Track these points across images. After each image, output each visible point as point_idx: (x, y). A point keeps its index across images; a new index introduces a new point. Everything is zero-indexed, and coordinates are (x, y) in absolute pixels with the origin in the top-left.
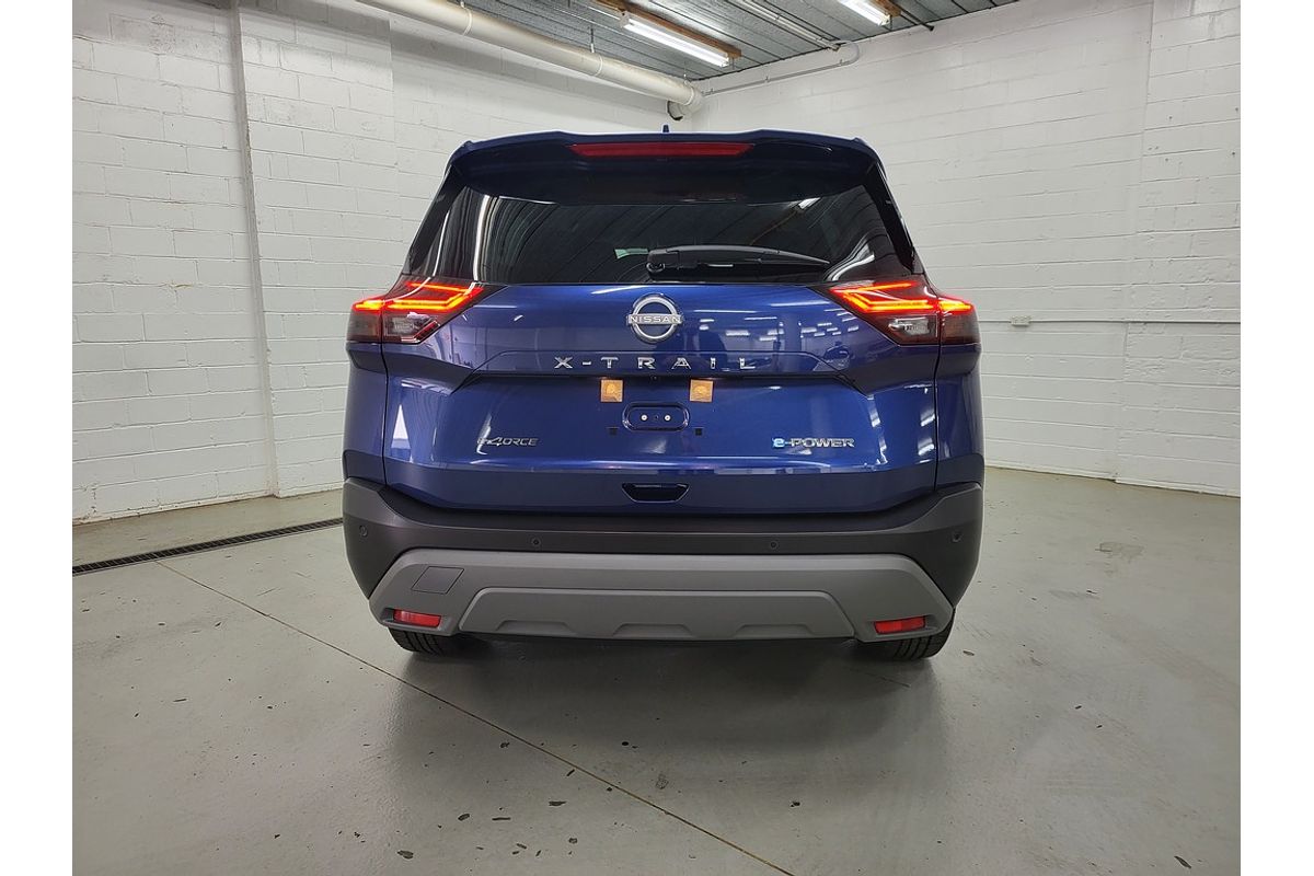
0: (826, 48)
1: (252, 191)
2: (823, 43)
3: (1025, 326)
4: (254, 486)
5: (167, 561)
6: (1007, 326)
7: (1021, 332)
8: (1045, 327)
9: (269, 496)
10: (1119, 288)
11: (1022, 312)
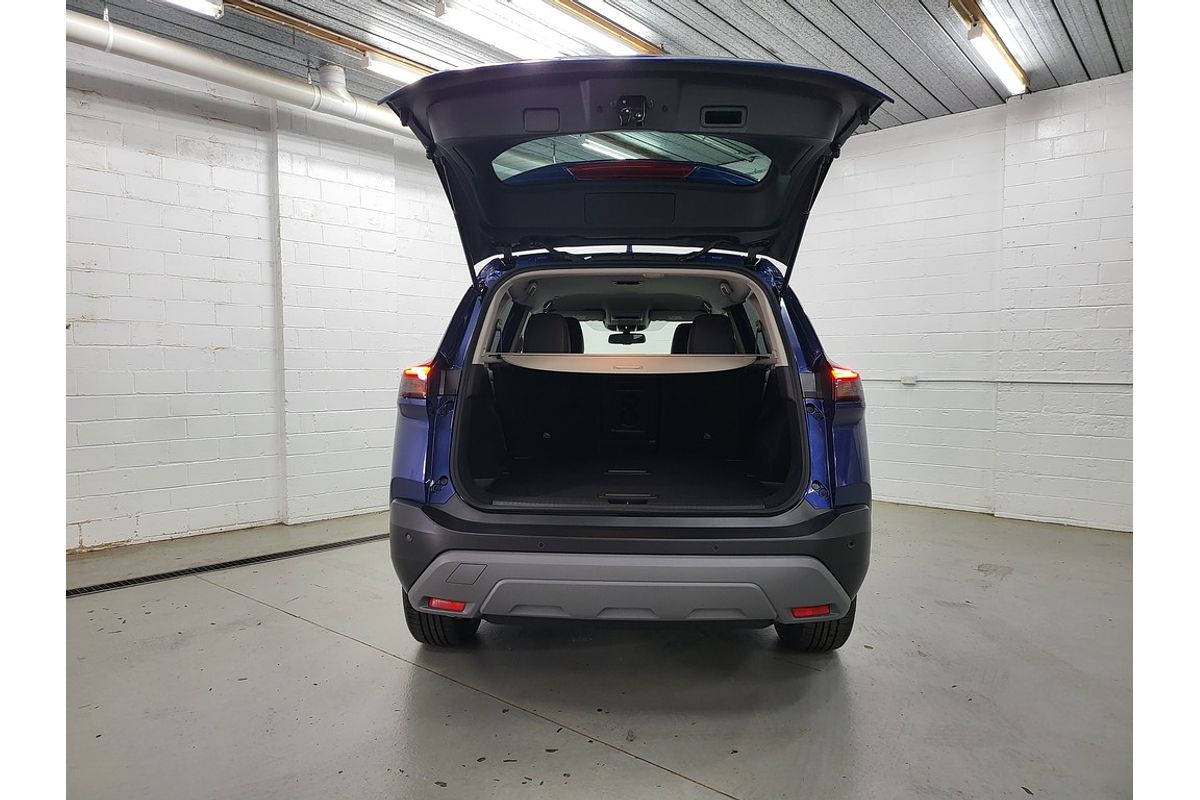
0: (743, 160)
1: (280, 273)
2: (741, 156)
3: (914, 384)
4: (268, 516)
5: (204, 575)
6: (898, 384)
7: (910, 389)
8: (929, 385)
9: (279, 524)
10: (989, 354)
11: (910, 374)
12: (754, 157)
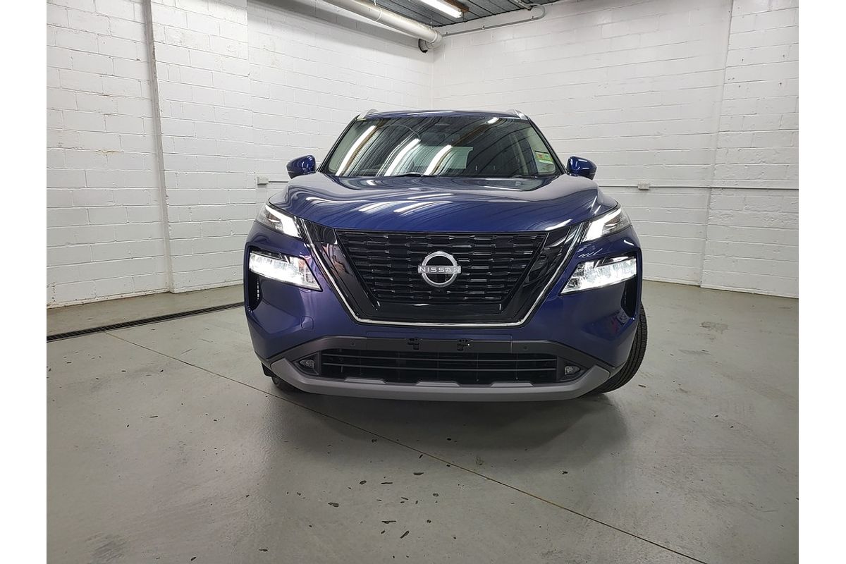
0: (524, 8)
1: (156, 90)
2: (523, 5)
3: (647, 190)
4: (160, 286)
5: (113, 332)
6: (635, 190)
7: (643, 193)
8: (659, 191)
9: (167, 292)
10: (705, 166)
11: (645, 181)
12: (532, 6)
